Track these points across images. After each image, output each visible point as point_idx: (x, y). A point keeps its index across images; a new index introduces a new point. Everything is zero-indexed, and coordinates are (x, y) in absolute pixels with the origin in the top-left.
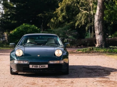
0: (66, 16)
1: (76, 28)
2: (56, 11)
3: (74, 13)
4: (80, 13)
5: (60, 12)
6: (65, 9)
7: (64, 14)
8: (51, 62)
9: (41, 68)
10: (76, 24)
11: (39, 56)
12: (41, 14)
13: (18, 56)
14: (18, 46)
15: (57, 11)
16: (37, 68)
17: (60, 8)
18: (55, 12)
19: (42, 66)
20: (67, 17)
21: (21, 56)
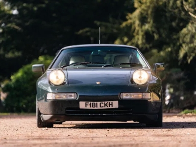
0: (153, 32)
1: (179, 63)
2: (126, 20)
3: (174, 24)
4: (190, 24)
5: (137, 22)
6: (151, 14)
7: (147, 27)
8: (125, 96)
9: (104, 108)
10: (181, 54)
11: (98, 83)
12: (87, 29)
13: (55, 85)
14: (52, 69)
15: (129, 21)
16: (96, 108)
17: (137, 13)
18: (124, 24)
19: (105, 105)
20: (156, 37)
21: (60, 85)
